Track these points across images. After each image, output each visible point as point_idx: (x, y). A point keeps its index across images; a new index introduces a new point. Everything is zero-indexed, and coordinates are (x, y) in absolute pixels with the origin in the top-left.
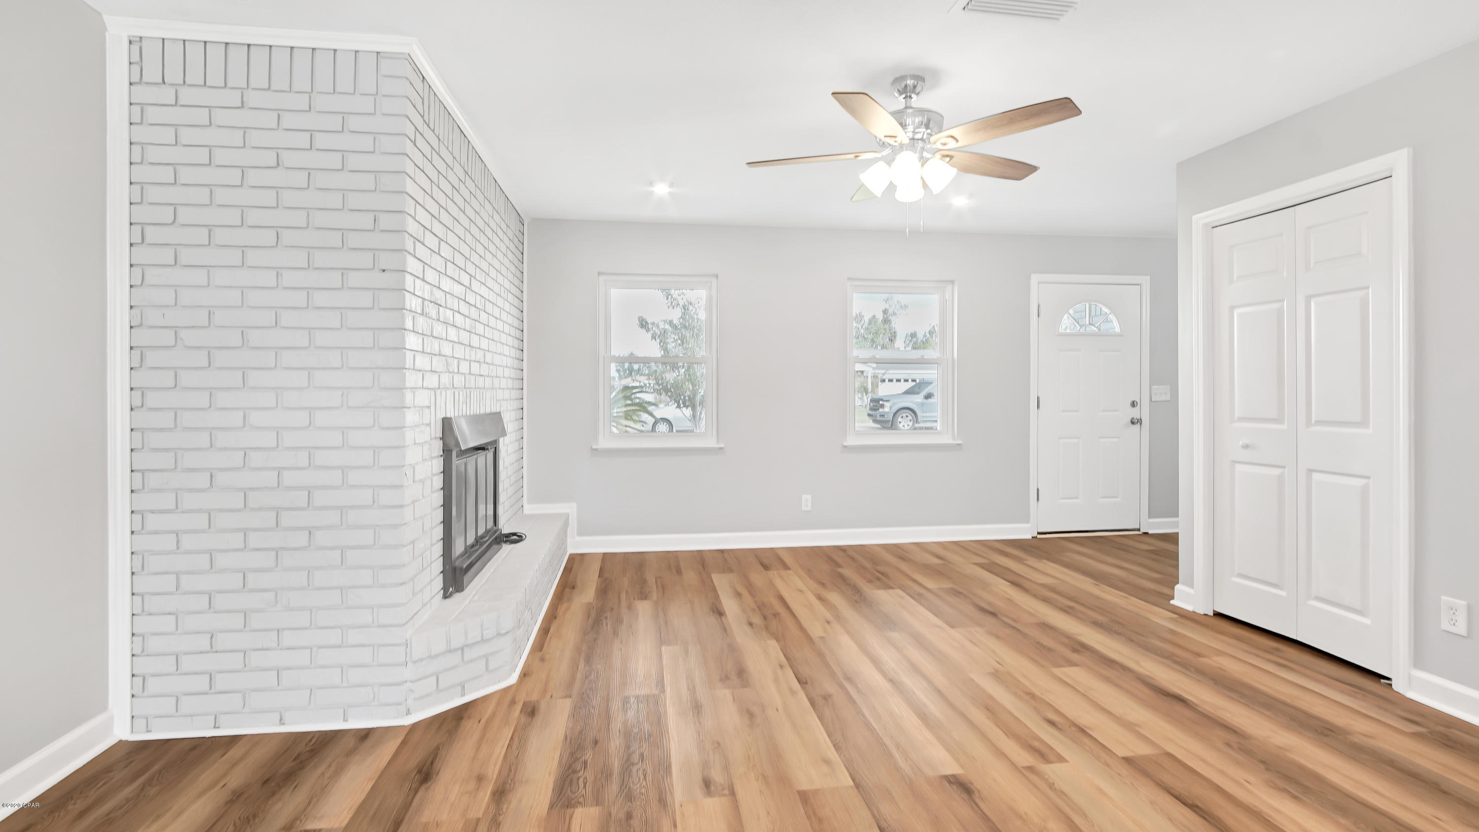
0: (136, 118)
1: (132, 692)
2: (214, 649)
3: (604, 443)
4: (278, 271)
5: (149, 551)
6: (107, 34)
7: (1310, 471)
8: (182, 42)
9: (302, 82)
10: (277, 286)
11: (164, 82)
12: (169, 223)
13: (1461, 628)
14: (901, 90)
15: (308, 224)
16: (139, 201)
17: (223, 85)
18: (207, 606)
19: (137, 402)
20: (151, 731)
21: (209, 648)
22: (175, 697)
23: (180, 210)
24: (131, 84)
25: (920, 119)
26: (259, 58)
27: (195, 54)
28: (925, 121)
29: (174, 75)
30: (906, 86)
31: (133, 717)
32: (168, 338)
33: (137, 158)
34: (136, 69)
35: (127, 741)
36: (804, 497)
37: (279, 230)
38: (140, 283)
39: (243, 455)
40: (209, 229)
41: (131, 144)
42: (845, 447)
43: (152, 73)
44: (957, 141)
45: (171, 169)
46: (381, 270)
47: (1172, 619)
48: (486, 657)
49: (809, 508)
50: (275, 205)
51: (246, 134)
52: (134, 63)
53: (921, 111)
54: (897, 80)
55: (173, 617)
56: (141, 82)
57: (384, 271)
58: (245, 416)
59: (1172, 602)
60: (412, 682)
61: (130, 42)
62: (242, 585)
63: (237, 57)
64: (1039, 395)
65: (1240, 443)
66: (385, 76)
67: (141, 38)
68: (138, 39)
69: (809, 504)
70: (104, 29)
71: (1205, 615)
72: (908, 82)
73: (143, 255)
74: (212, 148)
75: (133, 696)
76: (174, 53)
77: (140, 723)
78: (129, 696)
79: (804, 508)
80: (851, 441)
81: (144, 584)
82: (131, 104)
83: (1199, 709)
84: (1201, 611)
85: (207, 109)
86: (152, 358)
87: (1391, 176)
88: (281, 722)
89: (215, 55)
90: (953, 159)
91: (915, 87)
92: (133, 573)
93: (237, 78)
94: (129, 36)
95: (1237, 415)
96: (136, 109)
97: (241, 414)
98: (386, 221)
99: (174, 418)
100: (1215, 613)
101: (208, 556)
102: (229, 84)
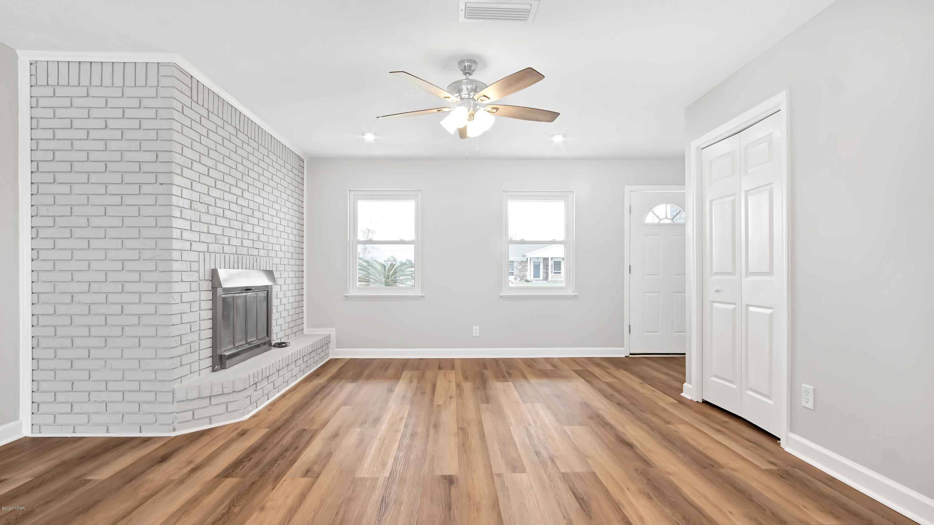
0: (34, 105)
1: (32, 411)
2: (74, 390)
3: (352, 293)
4: (106, 185)
5: (41, 336)
6: (19, 60)
7: (748, 306)
8: (57, 62)
9: (118, 81)
10: (106, 193)
11: (48, 85)
12: (51, 160)
13: (810, 405)
14: (463, 69)
15: (122, 159)
16: (36, 149)
17: (77, 84)
18: (70, 367)
19: (35, 257)
20: (41, 433)
21: (71, 389)
22: (53, 415)
23: (56, 153)
24: (31, 86)
25: (471, 86)
26: (96, 69)
27: (63, 68)
28: (474, 87)
29: (53, 81)
30: (465, 67)
31: (32, 425)
32: (50, 222)
33: (34, 126)
34: (34, 78)
35: (29, 437)
36: (475, 327)
37: (107, 163)
38: (36, 193)
39: (89, 285)
40: (71, 163)
41: (31, 118)
42: (501, 296)
43: (42, 80)
44: (489, 99)
45: (51, 131)
46: (160, 184)
47: (672, 404)
48: (227, 404)
49: (478, 335)
50: (104, 149)
51: (90, 111)
52: (33, 75)
53: (472, 81)
54: (461, 62)
55: (53, 372)
56: (36, 85)
57: (162, 184)
58: (89, 264)
59: (682, 394)
60: (176, 413)
61: (31, 64)
62: (88, 356)
63: (85, 69)
64: (631, 264)
65: (714, 289)
66: (162, 76)
67: (36, 61)
68: (35, 62)
69: (478, 332)
70: (17, 57)
71: (697, 402)
72: (466, 64)
73: (38, 178)
74: (73, 119)
75: (33, 413)
76: (53, 69)
77: (36, 428)
78: (30, 413)
79: (474, 335)
80: (505, 293)
81: (39, 354)
82: (31, 97)
83: (637, 451)
84: (695, 400)
85: (69, 98)
86: (42, 233)
87: (780, 110)
88: (108, 431)
89: (74, 68)
90: (499, 110)
91: (470, 67)
92: (33, 348)
93: (85, 81)
94: (30, 61)
95: (714, 271)
96: (34, 100)
97: (87, 263)
98: (162, 157)
99: (53, 265)
100: (704, 401)
101: (70, 339)
102: (81, 84)
